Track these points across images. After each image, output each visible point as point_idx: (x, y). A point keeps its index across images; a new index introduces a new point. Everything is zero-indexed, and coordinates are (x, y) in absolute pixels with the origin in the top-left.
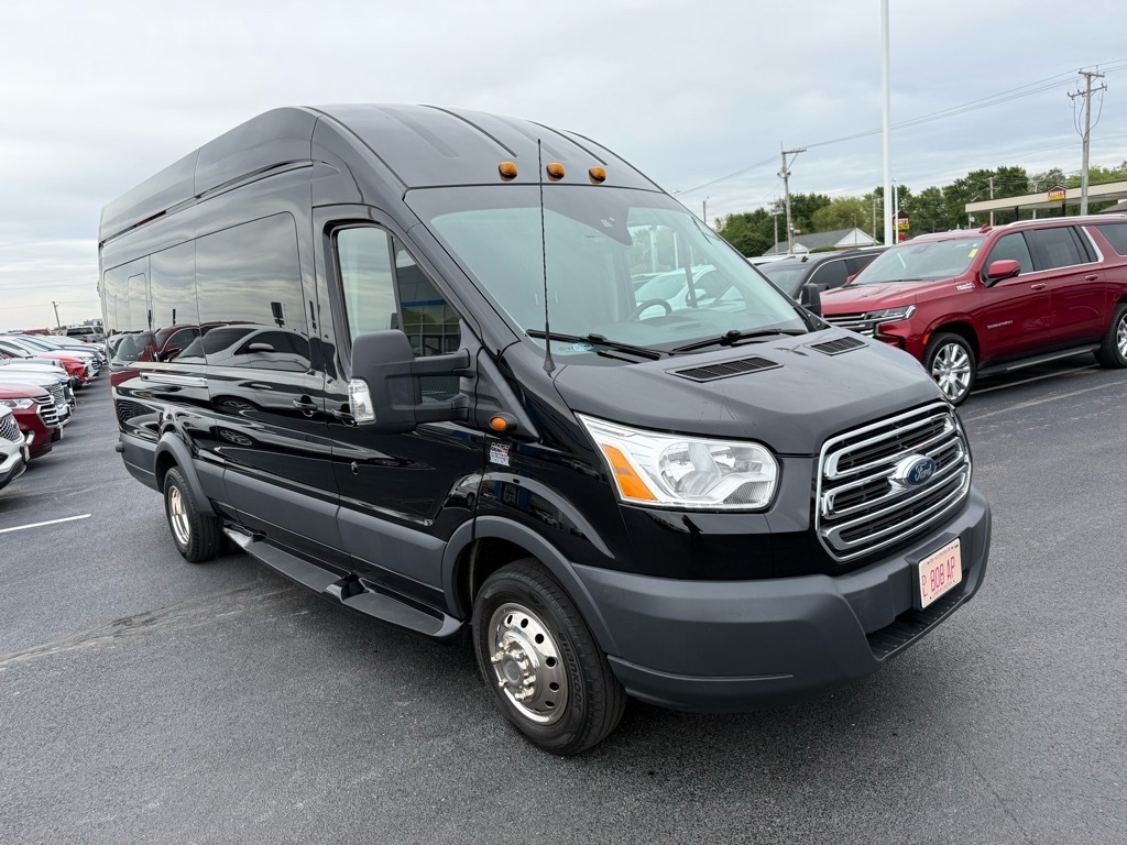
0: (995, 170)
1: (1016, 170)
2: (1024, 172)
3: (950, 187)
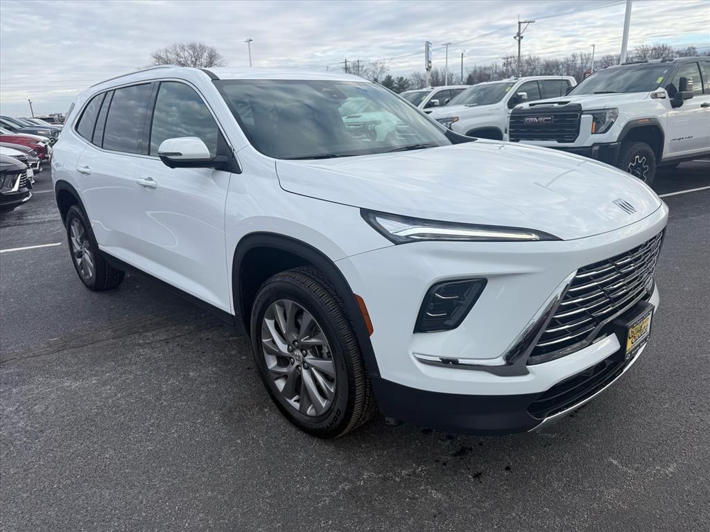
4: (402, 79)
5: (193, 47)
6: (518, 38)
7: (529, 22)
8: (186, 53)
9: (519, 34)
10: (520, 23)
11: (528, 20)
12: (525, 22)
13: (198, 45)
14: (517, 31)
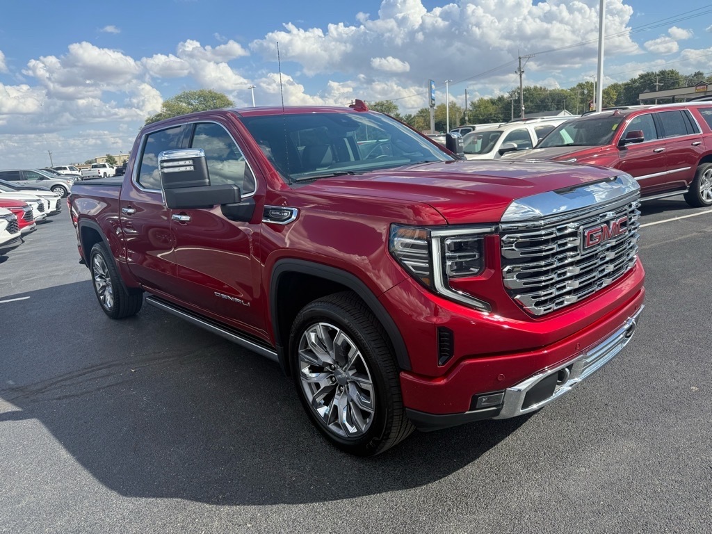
0: (658, 73)
1: (672, 72)
2: (678, 73)
3: (627, 84)
4: (410, 116)
6: (519, 73)
7: (529, 57)
9: (520, 69)
10: (520, 58)
14: (518, 66)
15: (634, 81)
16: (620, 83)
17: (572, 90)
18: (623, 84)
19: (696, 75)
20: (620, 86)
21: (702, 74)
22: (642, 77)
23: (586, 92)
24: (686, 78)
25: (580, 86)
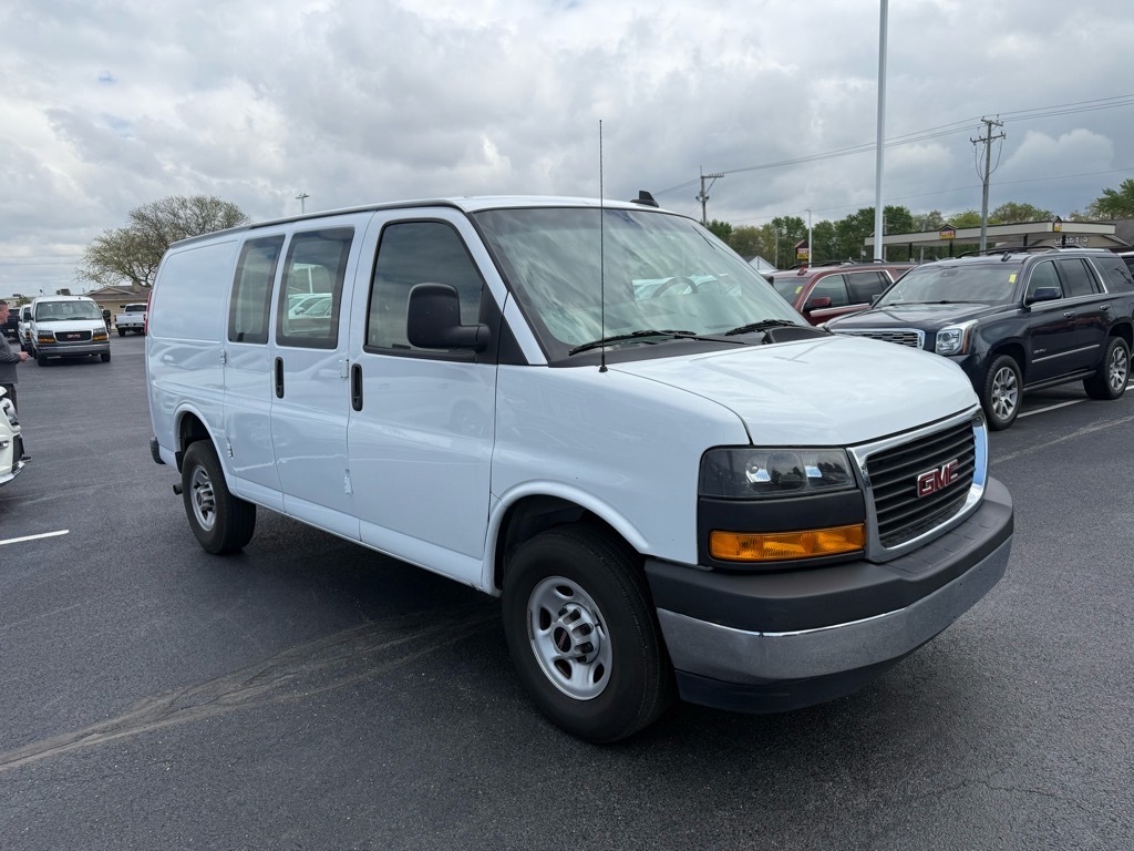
0: (882, 208)
1: (900, 210)
2: (908, 212)
3: (842, 222)
5: (200, 203)
6: (701, 199)
7: (716, 177)
8: (188, 211)
9: (702, 194)
10: (703, 178)
11: (715, 173)
12: (710, 177)
13: (208, 200)
14: (700, 190)
15: (852, 218)
16: (832, 221)
17: (767, 227)
18: (835, 223)
19: (932, 214)
20: (830, 224)
21: (938, 214)
22: (862, 212)
23: (785, 231)
24: (919, 219)
25: (777, 222)
